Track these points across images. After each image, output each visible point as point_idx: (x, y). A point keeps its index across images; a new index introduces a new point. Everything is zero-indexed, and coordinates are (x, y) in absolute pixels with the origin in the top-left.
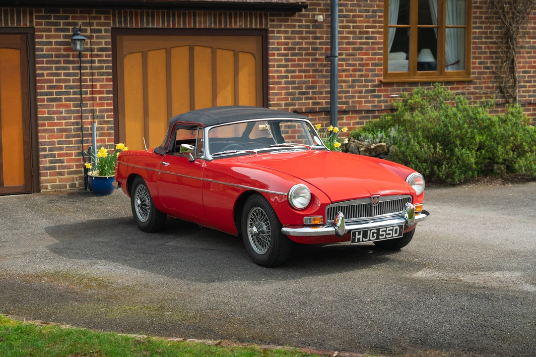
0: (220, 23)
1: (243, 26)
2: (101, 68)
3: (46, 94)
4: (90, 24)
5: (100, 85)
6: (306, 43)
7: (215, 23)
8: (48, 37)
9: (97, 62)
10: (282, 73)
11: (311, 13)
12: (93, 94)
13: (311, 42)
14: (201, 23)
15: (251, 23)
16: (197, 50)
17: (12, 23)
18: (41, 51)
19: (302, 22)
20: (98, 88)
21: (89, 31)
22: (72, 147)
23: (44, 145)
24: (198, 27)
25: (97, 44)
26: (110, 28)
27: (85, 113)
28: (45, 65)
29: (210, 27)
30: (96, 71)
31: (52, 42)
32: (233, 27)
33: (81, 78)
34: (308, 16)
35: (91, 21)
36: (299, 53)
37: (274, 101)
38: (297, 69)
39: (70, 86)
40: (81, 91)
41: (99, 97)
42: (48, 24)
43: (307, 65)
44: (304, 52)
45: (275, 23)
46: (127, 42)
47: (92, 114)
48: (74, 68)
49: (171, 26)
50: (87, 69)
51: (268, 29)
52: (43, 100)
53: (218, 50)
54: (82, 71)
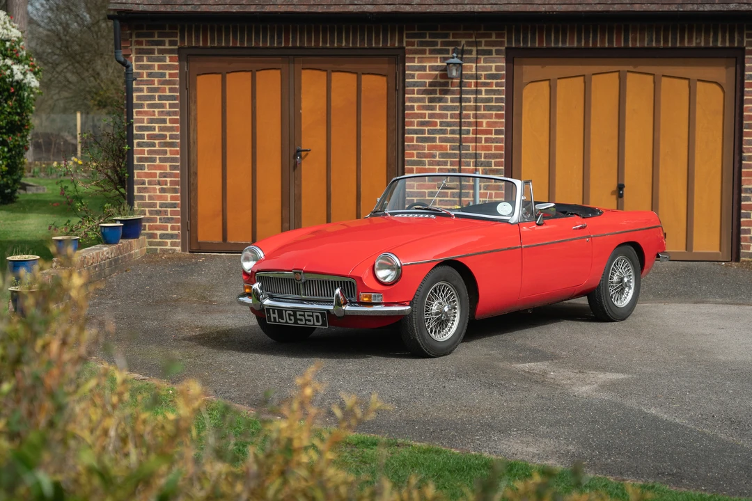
0: (666, 41)
1: (703, 44)
2: (490, 100)
3: (416, 132)
4: (477, 44)
5: (487, 122)
7: (658, 41)
8: (421, 60)
9: (483, 93)
12: (476, 134)
14: (636, 41)
15: (715, 40)
16: (632, 79)
17: (377, 42)
18: (412, 78)
20: (484, 127)
21: (474, 53)
22: (446, 201)
23: (412, 197)
24: (630, 46)
25: (485, 69)
26: (504, 48)
27: (466, 158)
28: (416, 96)
29: (650, 46)
30: (482, 104)
31: (426, 66)
32: (686, 45)
33: (460, 114)
35: (477, 40)
37: (751, 152)
39: (447, 122)
40: (460, 130)
41: (485, 138)
42: (421, 44)
46: (528, 70)
47: (474, 160)
48: (452, 101)
49: (591, 45)
50: (470, 102)
51: (744, 48)
52: (412, 139)
53: (664, 79)
54: (463, 104)
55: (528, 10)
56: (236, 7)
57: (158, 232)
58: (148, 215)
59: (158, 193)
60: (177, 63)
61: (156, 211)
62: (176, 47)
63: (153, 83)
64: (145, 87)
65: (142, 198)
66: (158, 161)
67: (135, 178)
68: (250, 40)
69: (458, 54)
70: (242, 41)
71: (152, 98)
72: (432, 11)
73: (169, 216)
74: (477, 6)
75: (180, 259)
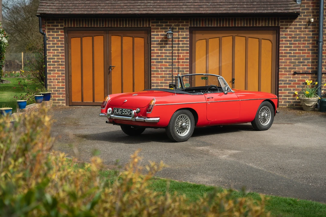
0: (250, 24)
1: (264, 25)
2: (183, 47)
3: (155, 59)
4: (178, 25)
5: (183, 55)
6: (304, 34)
7: (247, 24)
8: (157, 32)
9: (181, 44)
10: (287, 51)
11: (307, 17)
12: (178, 60)
13: (307, 34)
14: (239, 24)
15: (269, 24)
16: (237, 38)
17: (140, 25)
18: (154, 39)
19: (301, 23)
20: (181, 57)
21: (177, 29)
23: (154, 84)
24: (237, 26)
25: (181, 35)
26: (189, 27)
27: (174, 69)
28: (155, 45)
29: (244, 26)
30: (181, 49)
31: (159, 34)
32: (258, 26)
33: (172, 52)
34: (306, 19)
36: (299, 40)
37: (282, 66)
38: (297, 49)
39: (167, 55)
40: (172, 58)
41: (182, 61)
42: (157, 26)
43: (303, 47)
44: (302, 39)
45: (284, 23)
46: (198, 36)
47: (178, 70)
48: (169, 47)
49: (222, 26)
50: (176, 48)
51: (280, 27)
52: (154, 62)
53: (249, 38)
54: (173, 48)
55: (198, 13)
56: (86, 12)
57: (57, 98)
58: (53, 92)
59: (57, 83)
60: (63, 34)
61: (56, 90)
62: (63, 27)
63: (54, 41)
64: (51, 43)
65: (51, 85)
66: (56, 71)
67: (48, 78)
68: (91, 24)
69: (171, 29)
70: (88, 25)
71: (54, 47)
72: (161, 13)
73: (61, 92)
74: (178, 11)
75: (65, 108)
